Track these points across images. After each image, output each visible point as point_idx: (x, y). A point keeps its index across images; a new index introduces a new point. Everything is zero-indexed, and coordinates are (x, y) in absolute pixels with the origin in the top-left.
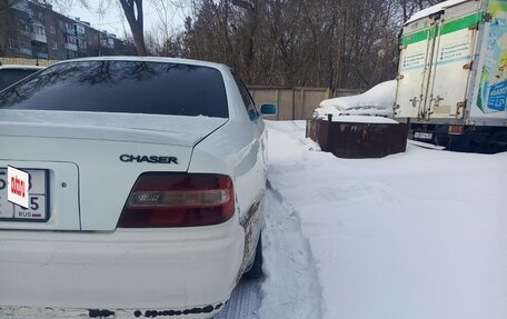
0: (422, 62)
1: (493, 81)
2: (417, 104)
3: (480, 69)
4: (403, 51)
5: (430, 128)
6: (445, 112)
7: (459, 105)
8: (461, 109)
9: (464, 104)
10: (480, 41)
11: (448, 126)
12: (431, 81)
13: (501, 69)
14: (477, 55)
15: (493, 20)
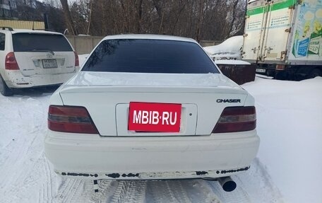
0: (260, 26)
1: (301, 39)
2: (257, 52)
3: (294, 32)
4: (248, 19)
5: (264, 66)
6: (274, 57)
7: (282, 53)
8: (284, 56)
9: (285, 53)
10: (295, 16)
11: (275, 65)
12: (265, 38)
13: (305, 32)
14: (293, 24)
15: (302, 4)
